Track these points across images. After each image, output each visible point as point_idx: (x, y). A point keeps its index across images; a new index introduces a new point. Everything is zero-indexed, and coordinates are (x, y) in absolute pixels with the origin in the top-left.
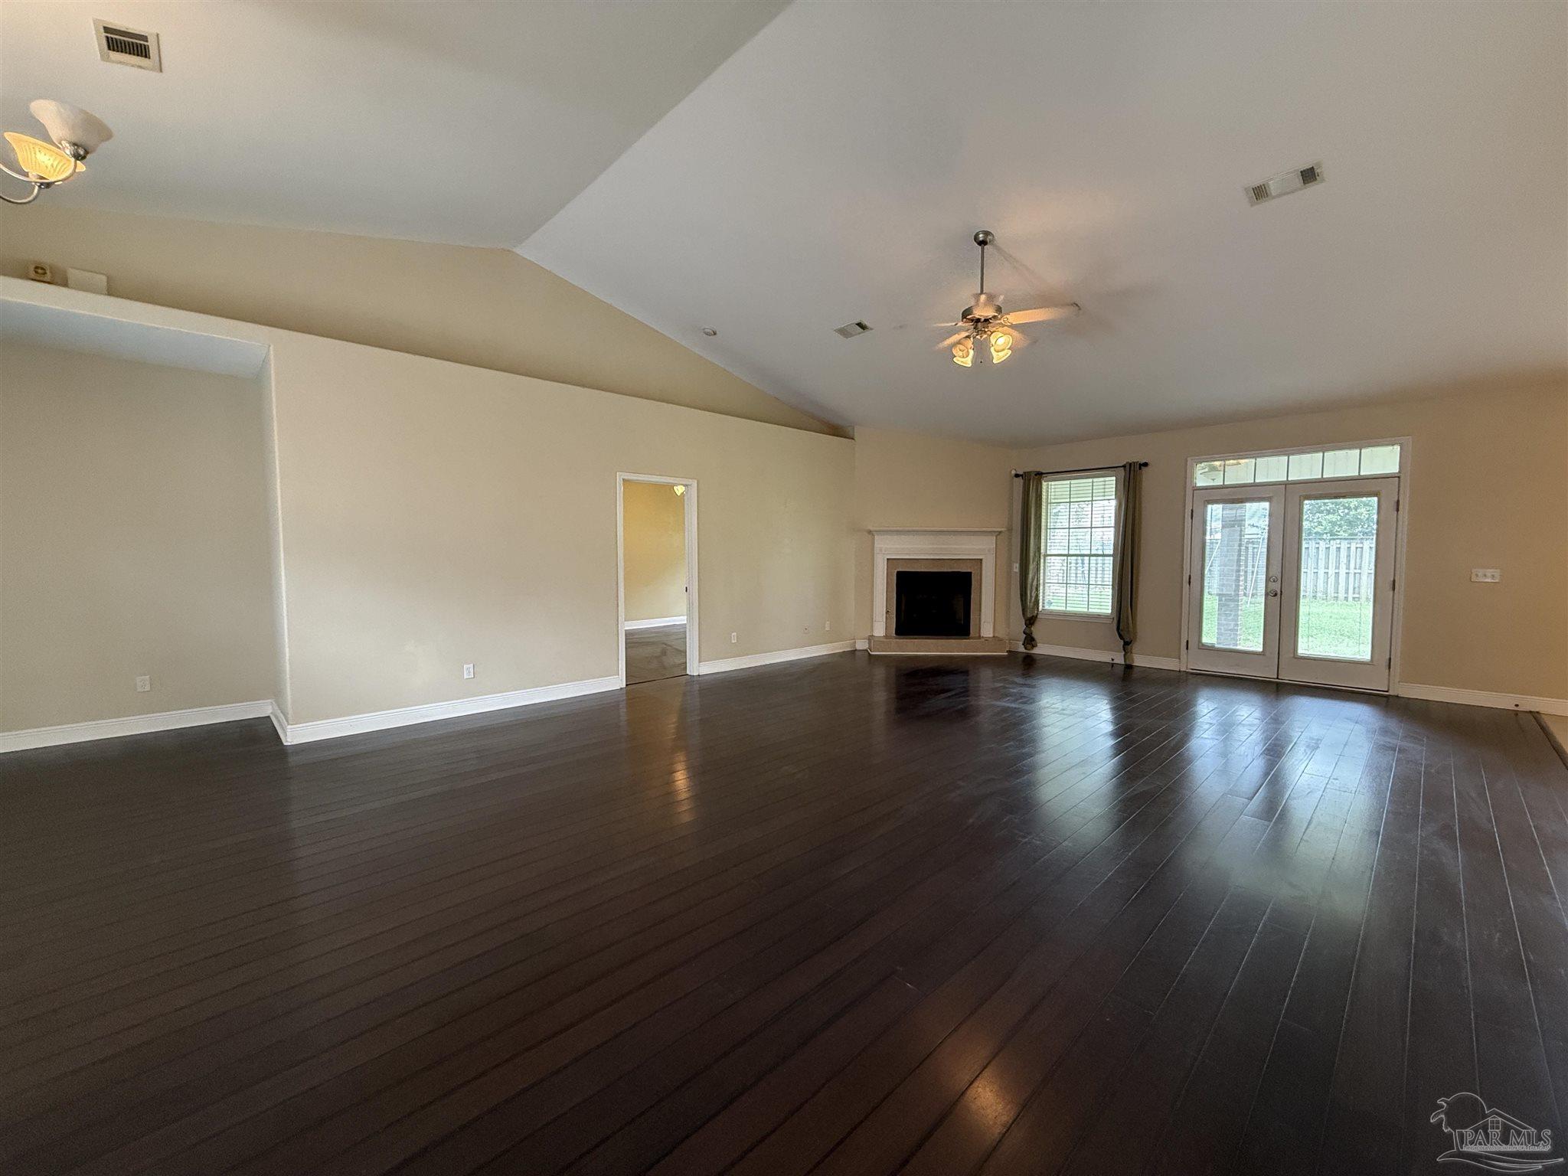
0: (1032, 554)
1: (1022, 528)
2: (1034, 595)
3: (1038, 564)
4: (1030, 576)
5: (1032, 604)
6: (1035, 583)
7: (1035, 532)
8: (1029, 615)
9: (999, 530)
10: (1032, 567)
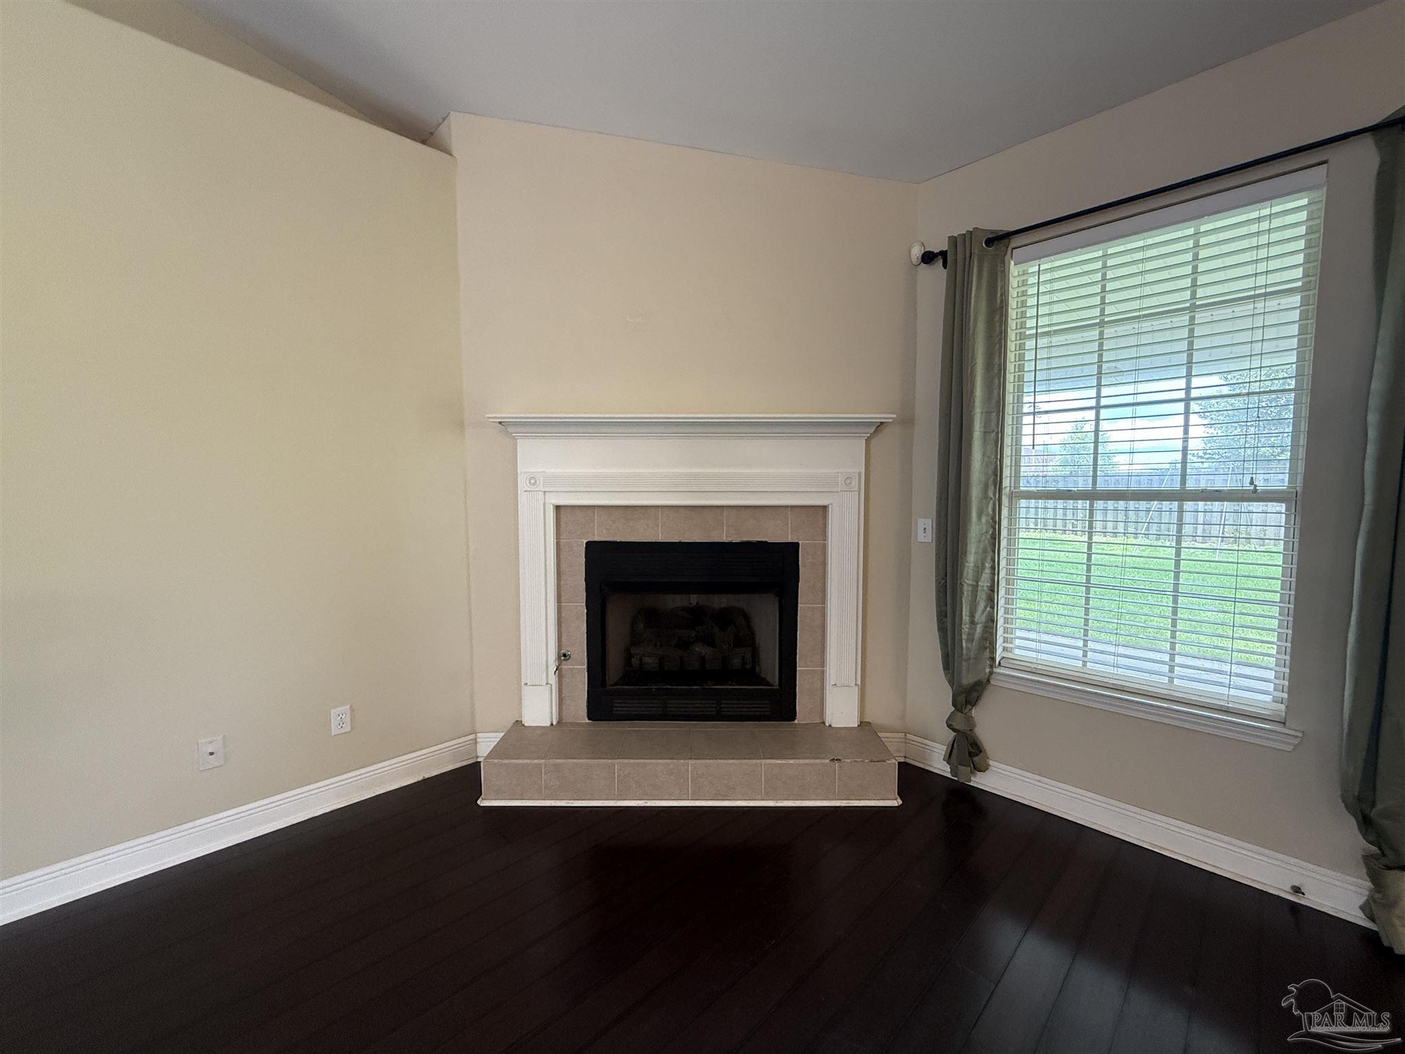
0: (975, 492)
1: (946, 415)
2: (980, 617)
3: (995, 524)
4: (971, 559)
5: (975, 645)
6: (984, 583)
7: (987, 423)
8: (967, 679)
9: (877, 417)
10: (976, 530)
